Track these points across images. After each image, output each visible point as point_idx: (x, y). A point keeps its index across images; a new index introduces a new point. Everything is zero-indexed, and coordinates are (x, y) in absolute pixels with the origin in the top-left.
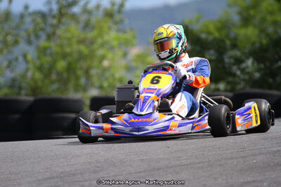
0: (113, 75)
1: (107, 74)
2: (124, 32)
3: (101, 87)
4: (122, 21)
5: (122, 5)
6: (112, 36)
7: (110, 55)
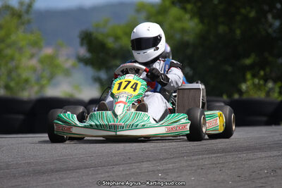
0: (19, 76)
1: (14, 75)
2: (32, 32)
3: (7, 87)
4: (29, 22)
5: (30, 6)
6: (20, 36)
7: (17, 56)
